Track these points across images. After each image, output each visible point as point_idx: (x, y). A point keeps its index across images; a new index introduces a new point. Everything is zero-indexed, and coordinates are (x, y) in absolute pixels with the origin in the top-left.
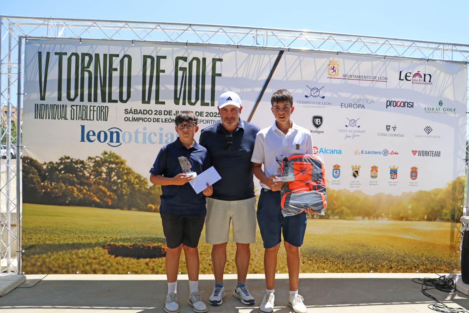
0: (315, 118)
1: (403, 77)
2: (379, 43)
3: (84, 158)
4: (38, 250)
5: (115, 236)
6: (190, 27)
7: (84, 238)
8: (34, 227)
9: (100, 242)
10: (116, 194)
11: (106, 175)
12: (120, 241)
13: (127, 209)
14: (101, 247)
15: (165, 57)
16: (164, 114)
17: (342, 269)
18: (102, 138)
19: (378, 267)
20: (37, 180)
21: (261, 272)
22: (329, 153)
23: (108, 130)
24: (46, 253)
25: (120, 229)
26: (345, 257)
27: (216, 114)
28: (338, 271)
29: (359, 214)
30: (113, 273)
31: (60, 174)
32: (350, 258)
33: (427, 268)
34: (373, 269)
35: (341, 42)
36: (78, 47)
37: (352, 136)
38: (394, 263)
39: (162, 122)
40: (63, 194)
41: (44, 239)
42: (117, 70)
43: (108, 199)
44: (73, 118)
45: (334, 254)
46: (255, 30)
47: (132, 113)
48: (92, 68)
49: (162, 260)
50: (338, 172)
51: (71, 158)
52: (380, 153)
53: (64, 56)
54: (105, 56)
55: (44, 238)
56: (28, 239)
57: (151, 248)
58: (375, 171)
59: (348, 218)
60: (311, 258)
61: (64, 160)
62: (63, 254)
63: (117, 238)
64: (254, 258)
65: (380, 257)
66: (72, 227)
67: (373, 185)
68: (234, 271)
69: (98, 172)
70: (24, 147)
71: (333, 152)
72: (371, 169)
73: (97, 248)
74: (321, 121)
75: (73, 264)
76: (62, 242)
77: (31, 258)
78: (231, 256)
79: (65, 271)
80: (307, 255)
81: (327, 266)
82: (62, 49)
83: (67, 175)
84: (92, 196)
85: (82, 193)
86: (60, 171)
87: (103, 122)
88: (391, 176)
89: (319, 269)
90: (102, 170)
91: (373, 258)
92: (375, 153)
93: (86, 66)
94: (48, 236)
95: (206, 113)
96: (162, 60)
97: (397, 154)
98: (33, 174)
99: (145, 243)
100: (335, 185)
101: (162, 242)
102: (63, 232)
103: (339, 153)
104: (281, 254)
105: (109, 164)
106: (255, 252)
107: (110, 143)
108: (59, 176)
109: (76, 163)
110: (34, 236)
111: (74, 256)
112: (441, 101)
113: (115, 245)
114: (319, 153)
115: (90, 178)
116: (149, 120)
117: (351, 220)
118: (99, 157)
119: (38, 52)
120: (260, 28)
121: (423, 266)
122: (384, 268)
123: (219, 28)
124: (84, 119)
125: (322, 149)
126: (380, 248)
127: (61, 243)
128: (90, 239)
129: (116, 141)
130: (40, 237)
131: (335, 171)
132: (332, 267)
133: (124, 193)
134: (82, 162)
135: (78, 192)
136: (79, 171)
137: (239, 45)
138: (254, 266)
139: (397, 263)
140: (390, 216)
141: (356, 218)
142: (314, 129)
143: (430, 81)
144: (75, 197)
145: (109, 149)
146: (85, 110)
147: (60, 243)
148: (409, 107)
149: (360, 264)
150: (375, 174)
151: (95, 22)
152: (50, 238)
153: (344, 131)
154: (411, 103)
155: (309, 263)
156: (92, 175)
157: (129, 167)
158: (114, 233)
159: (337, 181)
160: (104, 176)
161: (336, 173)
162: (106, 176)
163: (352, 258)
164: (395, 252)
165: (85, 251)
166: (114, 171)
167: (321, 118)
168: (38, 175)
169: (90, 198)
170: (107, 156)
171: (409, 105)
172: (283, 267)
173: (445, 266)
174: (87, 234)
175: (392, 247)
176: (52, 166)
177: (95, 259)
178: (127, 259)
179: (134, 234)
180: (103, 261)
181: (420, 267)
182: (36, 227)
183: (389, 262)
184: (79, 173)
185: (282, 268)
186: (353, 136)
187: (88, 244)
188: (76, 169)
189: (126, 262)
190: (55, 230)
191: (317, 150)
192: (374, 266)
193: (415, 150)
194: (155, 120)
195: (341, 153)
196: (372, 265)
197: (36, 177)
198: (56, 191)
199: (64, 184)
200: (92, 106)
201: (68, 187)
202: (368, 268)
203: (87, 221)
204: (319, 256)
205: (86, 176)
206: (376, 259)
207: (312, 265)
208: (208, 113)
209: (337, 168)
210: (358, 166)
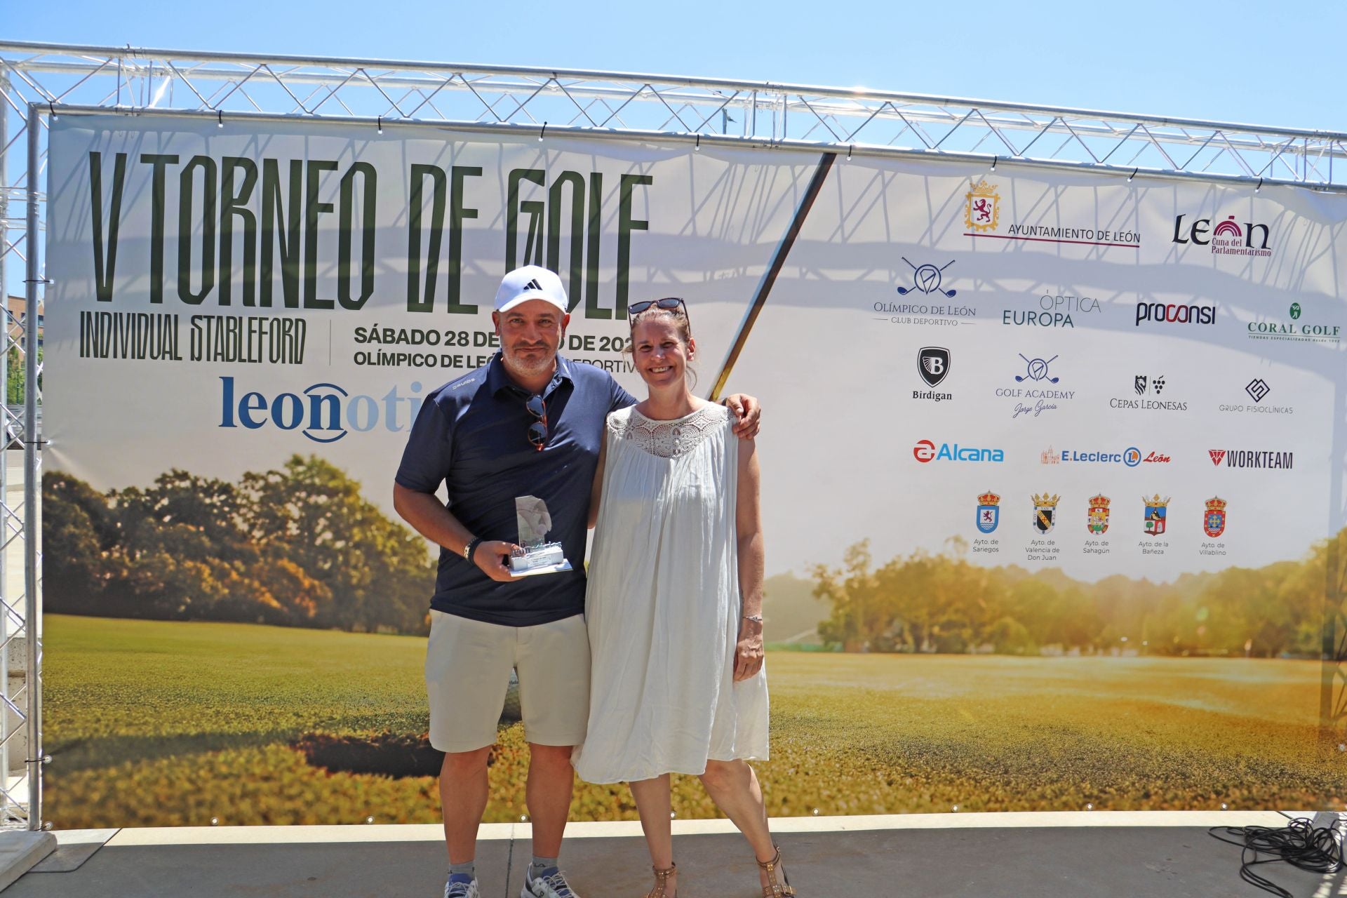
0: (927, 353)
1: (1185, 233)
2: (1115, 131)
3: (233, 478)
4: (92, 755)
5: (329, 710)
6: (554, 79)
7: (232, 716)
8: (79, 686)
9: (283, 728)
10: (329, 585)
11: (298, 528)
12: (344, 726)
13: (364, 628)
14: (285, 745)
15: (477, 171)
16: (476, 344)
17: (1003, 801)
18: (287, 418)
19: (1109, 793)
20: (87, 542)
22: (966, 459)
23: (305, 392)
24: (117, 763)
25: (342, 688)
26: (1012, 765)
28: (992, 805)
29: (1052, 640)
30: (322, 821)
31: (158, 526)
32: (1026, 769)
33: (1250, 796)
34: (1093, 799)
35: (1002, 126)
36: (211, 139)
37: (1034, 408)
38: (1155, 783)
40: (168, 584)
41: (111, 723)
42: (331, 211)
43: (307, 599)
44: (196, 355)
45: (980, 755)
46: (748, 91)
47: (378, 339)
48: (254, 204)
50: (992, 516)
51: (192, 477)
52: (1118, 458)
53: (168, 167)
54: (296, 165)
55: (113, 719)
56: (63, 721)
58: (1101, 510)
59: (1021, 650)
60: (913, 771)
61: (172, 482)
62: (171, 766)
63: (334, 716)
65: (1115, 765)
66: (197, 684)
67: (1096, 551)
68: (684, 809)
69: (276, 517)
70: (49, 443)
71: (977, 455)
72: (1090, 506)
73: (272, 746)
74: (945, 364)
75: (200, 797)
76: (166, 730)
77: (73, 781)
79: (175, 817)
80: (900, 761)
81: (960, 791)
82: (162, 146)
83: (182, 527)
84: (257, 590)
85: (227, 581)
86: (159, 515)
87: (289, 368)
88: (1149, 525)
89: (935, 800)
90: (286, 513)
91: (1094, 766)
92: (1102, 457)
93: (236, 196)
94: (123, 712)
95: (602, 340)
96: (468, 180)
97: (1167, 460)
98: (76, 527)
99: (418, 730)
100: (982, 553)
102: (168, 700)
103: (997, 458)
104: (823, 757)
105: (309, 495)
107: (313, 433)
108: (157, 531)
109: (209, 491)
110: (81, 714)
111: (202, 773)
112: (1296, 304)
113: (328, 738)
114: (938, 458)
115: (249, 536)
116: (431, 361)
117: (1031, 655)
118: (277, 473)
119: (91, 153)
120: (764, 83)
121: (1241, 790)
122: (1125, 796)
123: (642, 83)
124: (231, 357)
125: (945, 446)
126: (1114, 738)
127: (164, 734)
128: (251, 719)
129: (328, 426)
130: (99, 715)
131: (983, 511)
132: (974, 793)
133: (354, 581)
134: (226, 489)
135: (214, 581)
136: (217, 516)
137: (701, 134)
139: (1165, 782)
140: (1145, 643)
141: (1043, 650)
142: (925, 387)
143: (1264, 246)
144: (204, 594)
145: (307, 450)
146: (233, 331)
147: (160, 732)
148: (1202, 320)
149: (1056, 787)
150: (1100, 519)
151: (263, 62)
152: (130, 720)
153: (1012, 393)
154: (1209, 309)
155: (906, 785)
156: (258, 526)
157: (369, 503)
158: (325, 702)
159: (989, 542)
160: (293, 529)
161: (988, 518)
162: (298, 532)
163: (1033, 769)
164: (1158, 749)
165: (238, 757)
166: (323, 515)
167: (943, 354)
168: (92, 527)
169: (250, 596)
170: (301, 469)
171: (1201, 317)
172: (829, 796)
173: (1304, 790)
174: (242, 707)
175: (1149, 733)
176: (133, 501)
177: (267, 779)
178: (364, 779)
179: (386, 703)
180: (291, 785)
181: (1230, 792)
182: (85, 686)
183: (1141, 779)
184: (218, 523)
185: (828, 799)
186: (1037, 409)
187: (244, 734)
188: (208, 509)
189: (361, 789)
190: (145, 695)
192: (1095, 792)
193: (1217, 448)
194: (447, 361)
195: (1001, 460)
196: (1092, 787)
197: (86, 535)
198: (147, 578)
199: (172, 555)
200: (256, 319)
201: (183, 565)
202: (1079, 798)
203: (241, 667)
204: (935, 764)
205: (237, 530)
206: (1103, 769)
207: (916, 790)
208: (608, 339)
209: (989, 502)
210: (1051, 496)
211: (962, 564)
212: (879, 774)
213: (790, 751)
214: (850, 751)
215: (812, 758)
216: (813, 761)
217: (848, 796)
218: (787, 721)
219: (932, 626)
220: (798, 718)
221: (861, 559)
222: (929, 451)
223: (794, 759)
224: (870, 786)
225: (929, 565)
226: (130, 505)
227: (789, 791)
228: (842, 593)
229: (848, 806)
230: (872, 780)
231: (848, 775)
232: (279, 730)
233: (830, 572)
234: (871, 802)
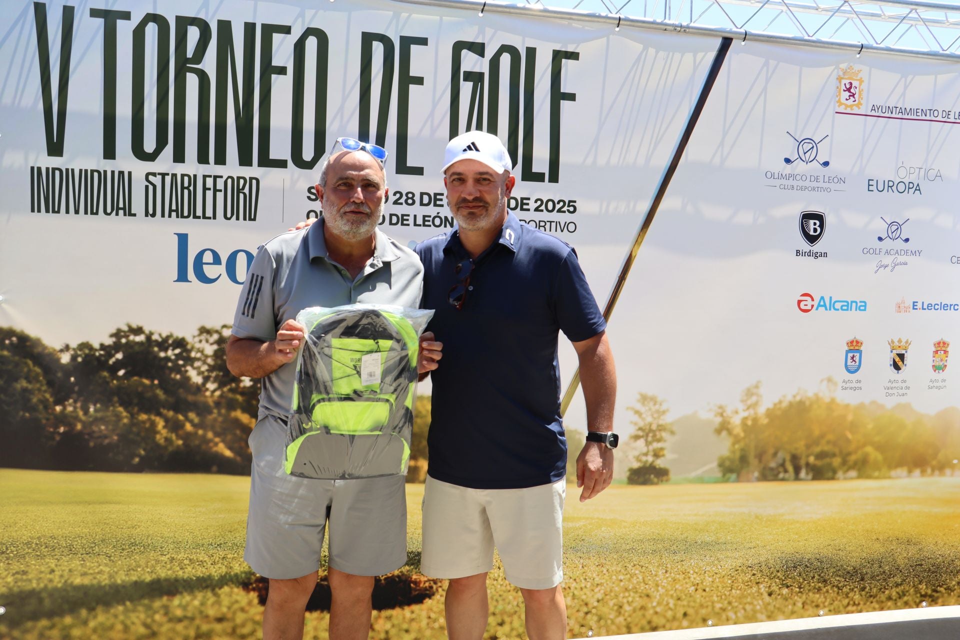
0: (807, 217)
3: (187, 331)
4: (47, 605)
7: (186, 562)
8: (32, 538)
9: (236, 571)
11: (251, 380)
14: (238, 587)
15: (423, 41)
16: (422, 204)
17: (859, 604)
18: (241, 273)
19: (940, 591)
20: (40, 397)
21: (668, 625)
22: (838, 310)
24: (71, 611)
26: (867, 573)
27: (561, 204)
28: (850, 608)
29: (900, 464)
31: (113, 380)
32: (878, 576)
34: (927, 598)
37: (890, 265)
39: (415, 225)
40: (123, 437)
41: (66, 574)
42: (285, 74)
44: (151, 211)
45: (842, 566)
48: (209, 64)
49: (412, 612)
50: (857, 359)
51: (147, 330)
52: (956, 307)
53: (120, 23)
54: (250, 28)
55: (67, 569)
56: (17, 573)
57: (380, 580)
58: (942, 352)
59: (876, 474)
60: (789, 582)
61: (127, 337)
62: (127, 611)
64: (653, 592)
65: (945, 569)
66: (151, 532)
67: (937, 388)
68: (600, 628)
70: (1, 298)
71: (847, 306)
72: (934, 349)
73: (226, 589)
74: (822, 226)
76: (121, 578)
77: (27, 631)
78: (596, 590)
80: (779, 574)
81: (825, 598)
83: (136, 380)
84: (210, 441)
85: (181, 432)
86: (114, 369)
89: (806, 607)
91: (929, 570)
92: (944, 307)
93: (190, 54)
94: (78, 562)
95: (536, 202)
96: (414, 48)
98: (29, 382)
100: (848, 391)
101: (412, 564)
102: (123, 549)
103: (861, 308)
104: (718, 576)
106: (656, 575)
108: (111, 384)
109: (163, 344)
111: (157, 617)
114: (817, 309)
115: (203, 389)
117: (885, 478)
122: (952, 593)
124: (186, 214)
125: (822, 298)
126: (946, 546)
127: (119, 581)
128: (205, 564)
130: (53, 566)
131: (850, 355)
132: (837, 599)
134: (180, 343)
135: (168, 432)
136: (171, 370)
137: (621, 16)
138: (651, 611)
141: (893, 473)
142: (805, 246)
144: (158, 445)
146: (188, 188)
147: (116, 581)
149: (899, 589)
150: (941, 360)
152: (85, 570)
153: (874, 251)
155: (783, 594)
156: (212, 379)
159: (854, 382)
161: (853, 361)
162: (251, 383)
163: (884, 576)
165: (192, 600)
167: (819, 218)
168: (44, 382)
169: (204, 447)
172: (721, 609)
174: (196, 553)
176: (87, 356)
177: (220, 620)
178: (312, 616)
180: (243, 625)
182: (39, 538)
184: (173, 376)
185: (720, 611)
186: (893, 265)
187: (198, 578)
188: (163, 363)
189: (311, 624)
190: (99, 545)
191: (813, 303)
192: (929, 592)
194: (394, 220)
195: (865, 310)
196: (927, 588)
197: (39, 390)
198: (101, 431)
199: (126, 409)
200: (210, 176)
201: (137, 418)
202: (917, 597)
203: (194, 515)
204: (806, 575)
205: (191, 382)
206: (937, 573)
207: (791, 599)
208: (542, 201)
209: (854, 347)
210: (904, 341)
211: (833, 401)
212: (761, 586)
213: (692, 572)
214: (740, 569)
215: (709, 577)
216: (710, 579)
217: (736, 607)
218: (690, 546)
219: (808, 456)
220: (699, 542)
221: (754, 399)
222: (809, 302)
223: (695, 579)
224: (754, 598)
225: (807, 403)
226: (84, 360)
227: (689, 606)
228: (738, 431)
229: (737, 617)
230: (756, 592)
231: (737, 589)
232: (232, 573)
233: (728, 412)
234: (755, 611)
